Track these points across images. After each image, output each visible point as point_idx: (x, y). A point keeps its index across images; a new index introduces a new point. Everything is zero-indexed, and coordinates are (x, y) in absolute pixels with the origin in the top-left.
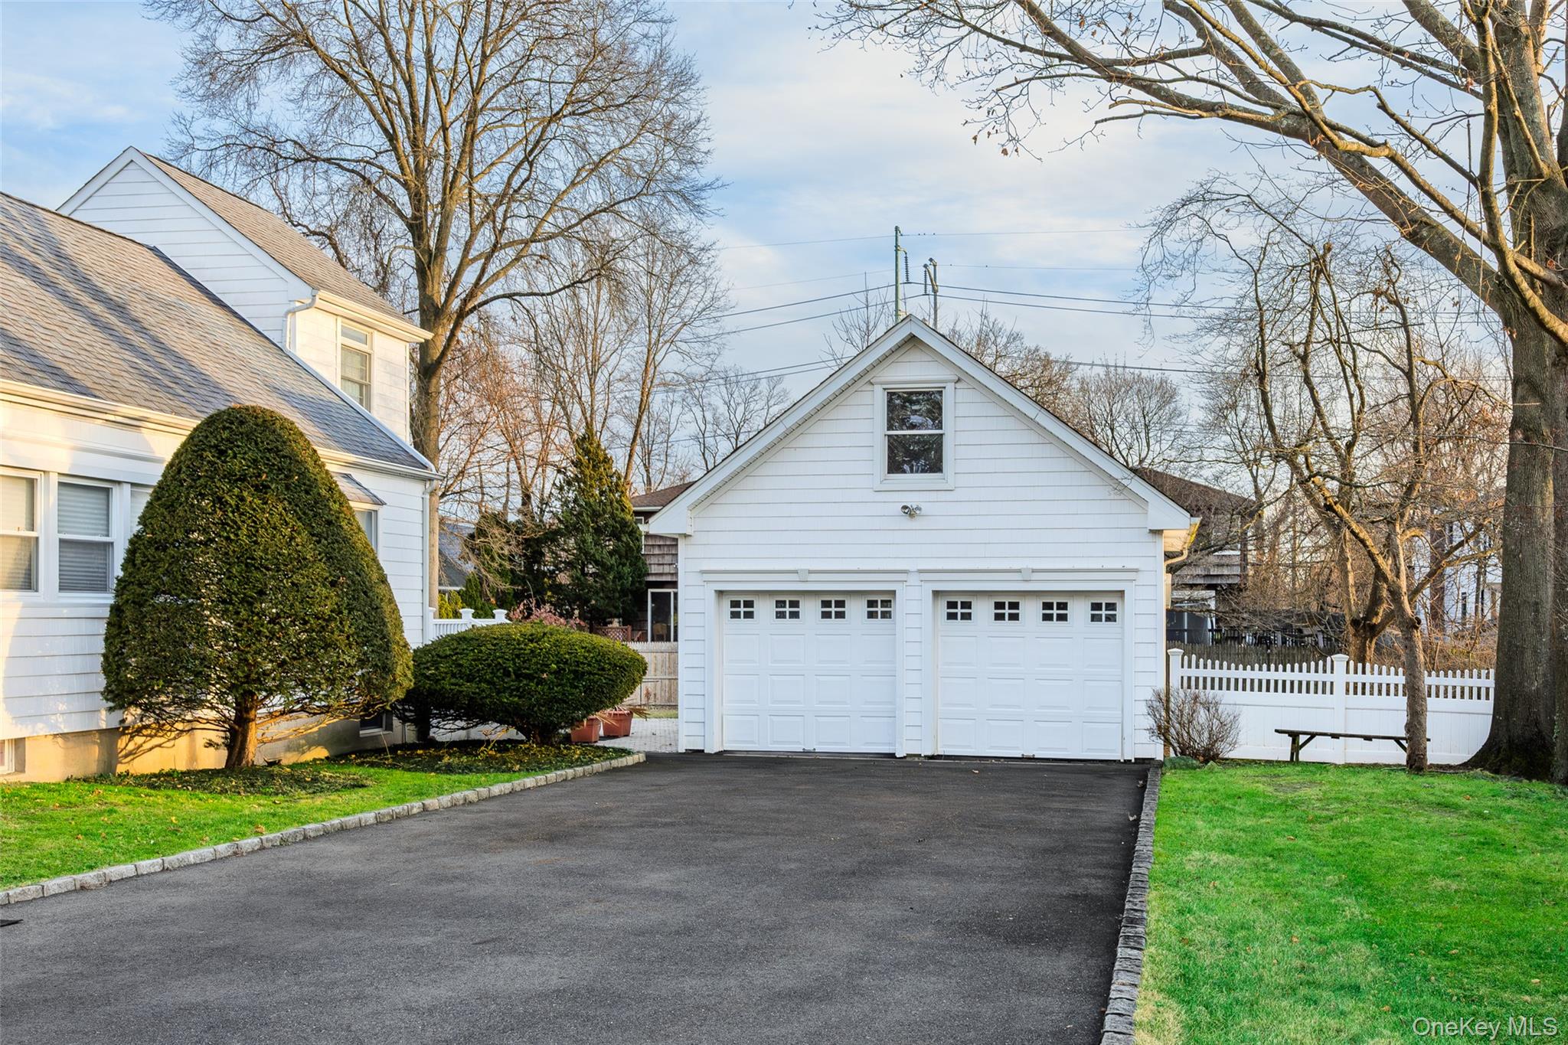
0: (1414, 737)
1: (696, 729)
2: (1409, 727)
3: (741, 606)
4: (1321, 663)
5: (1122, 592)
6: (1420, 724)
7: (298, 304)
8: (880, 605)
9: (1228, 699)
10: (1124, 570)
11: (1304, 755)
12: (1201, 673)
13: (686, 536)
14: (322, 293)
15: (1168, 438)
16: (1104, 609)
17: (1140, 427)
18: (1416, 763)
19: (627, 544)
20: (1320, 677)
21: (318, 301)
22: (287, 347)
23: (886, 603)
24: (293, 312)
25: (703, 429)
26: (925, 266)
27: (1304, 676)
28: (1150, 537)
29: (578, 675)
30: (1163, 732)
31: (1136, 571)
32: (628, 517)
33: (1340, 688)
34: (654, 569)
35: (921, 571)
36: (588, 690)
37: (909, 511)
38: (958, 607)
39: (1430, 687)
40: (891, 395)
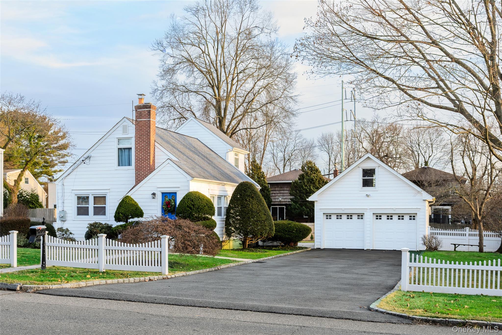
0: (481, 245)
1: (319, 243)
2: (479, 243)
3: (328, 216)
4: (463, 229)
5: (417, 213)
6: (482, 242)
7: (229, 151)
8: (361, 216)
9: (439, 237)
10: (417, 209)
11: (457, 249)
12: (435, 231)
13: (316, 201)
14: (235, 148)
15: (440, 148)
16: (413, 217)
17: (430, 145)
18: (481, 250)
19: (267, 193)
20: (463, 232)
21: (234, 150)
22: (227, 160)
23: (362, 216)
24: (228, 152)
25: (273, 149)
26: (351, 91)
27: (459, 232)
28: (423, 201)
29: (301, 232)
30: (425, 244)
31: (420, 209)
32: (266, 185)
33: (467, 235)
34: (273, 200)
35: (370, 209)
36: (303, 234)
37: (367, 196)
38: (378, 217)
39: (485, 235)
40: (364, 170)
